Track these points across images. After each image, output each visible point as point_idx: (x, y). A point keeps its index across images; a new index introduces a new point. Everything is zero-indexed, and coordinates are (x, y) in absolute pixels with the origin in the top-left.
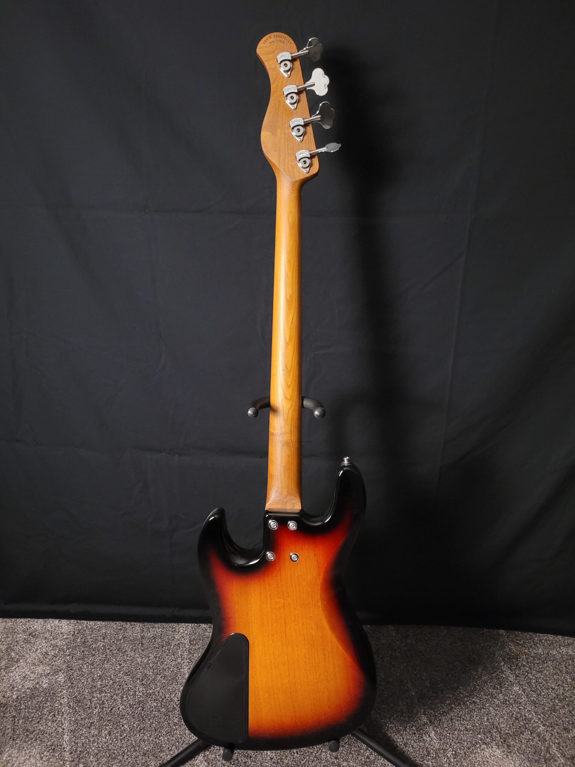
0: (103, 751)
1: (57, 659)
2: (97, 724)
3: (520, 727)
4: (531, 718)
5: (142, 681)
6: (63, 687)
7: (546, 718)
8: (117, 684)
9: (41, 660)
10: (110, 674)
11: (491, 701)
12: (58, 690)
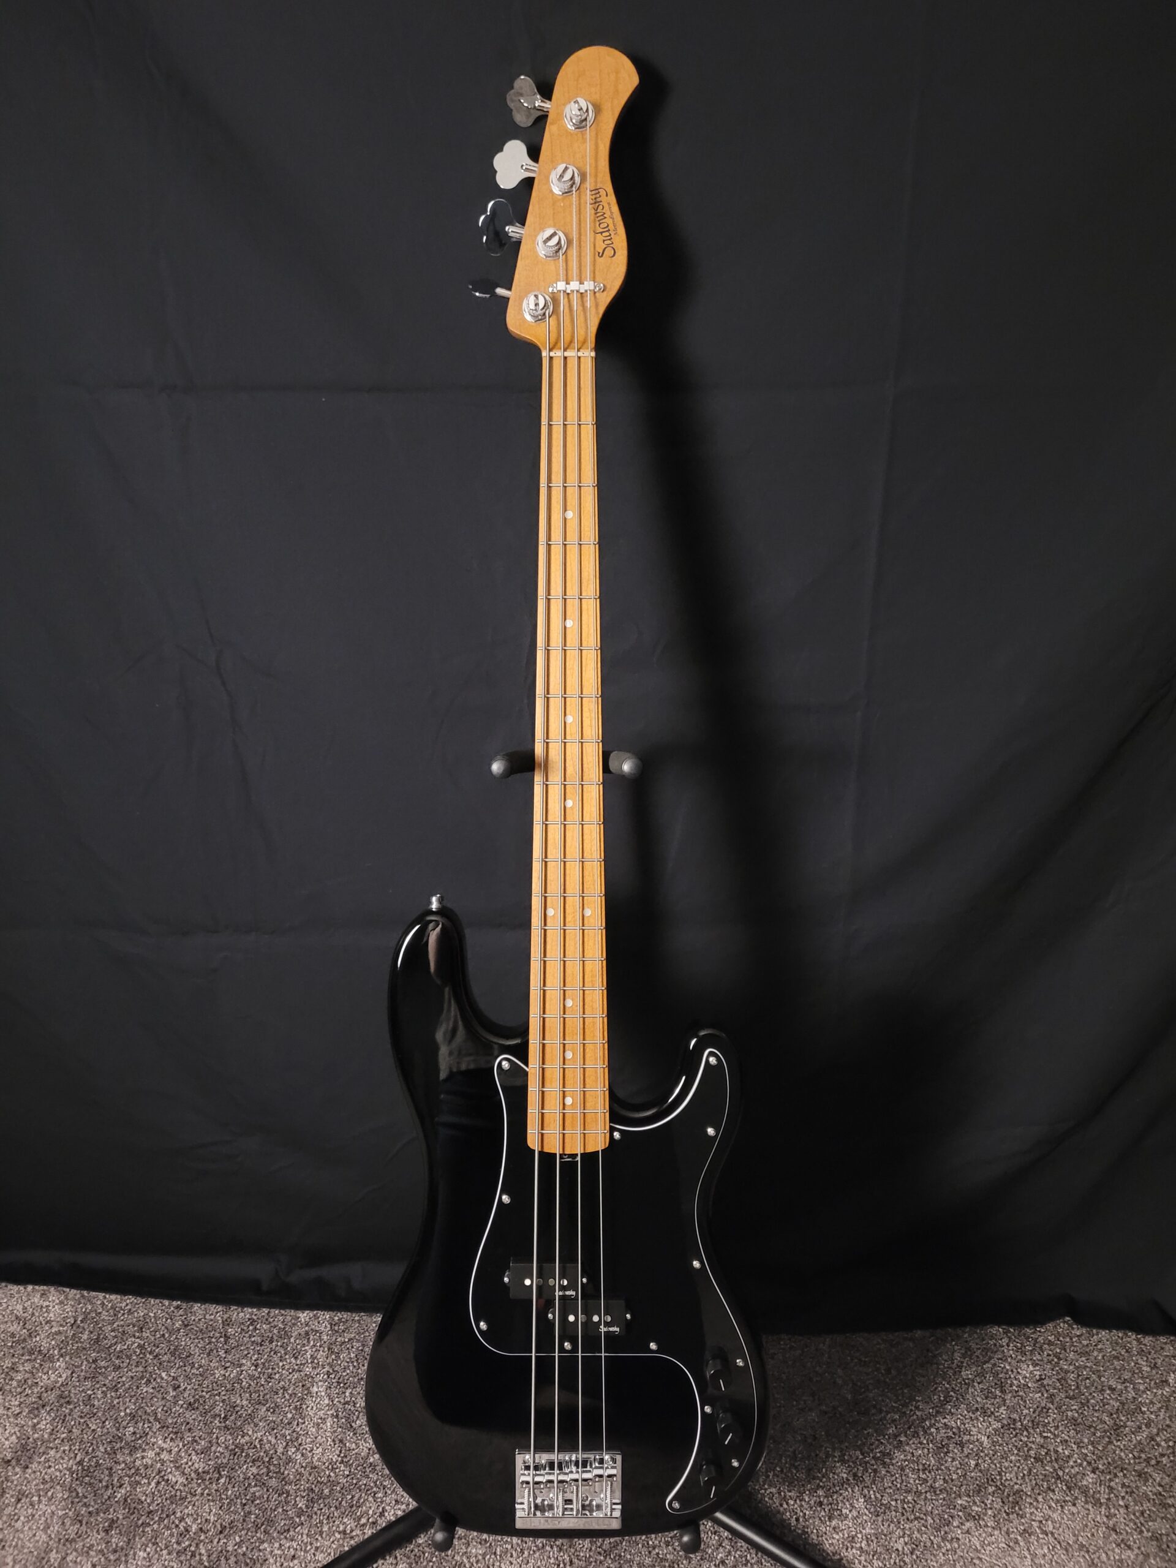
4: (1069, 1456)
5: (225, 1421)
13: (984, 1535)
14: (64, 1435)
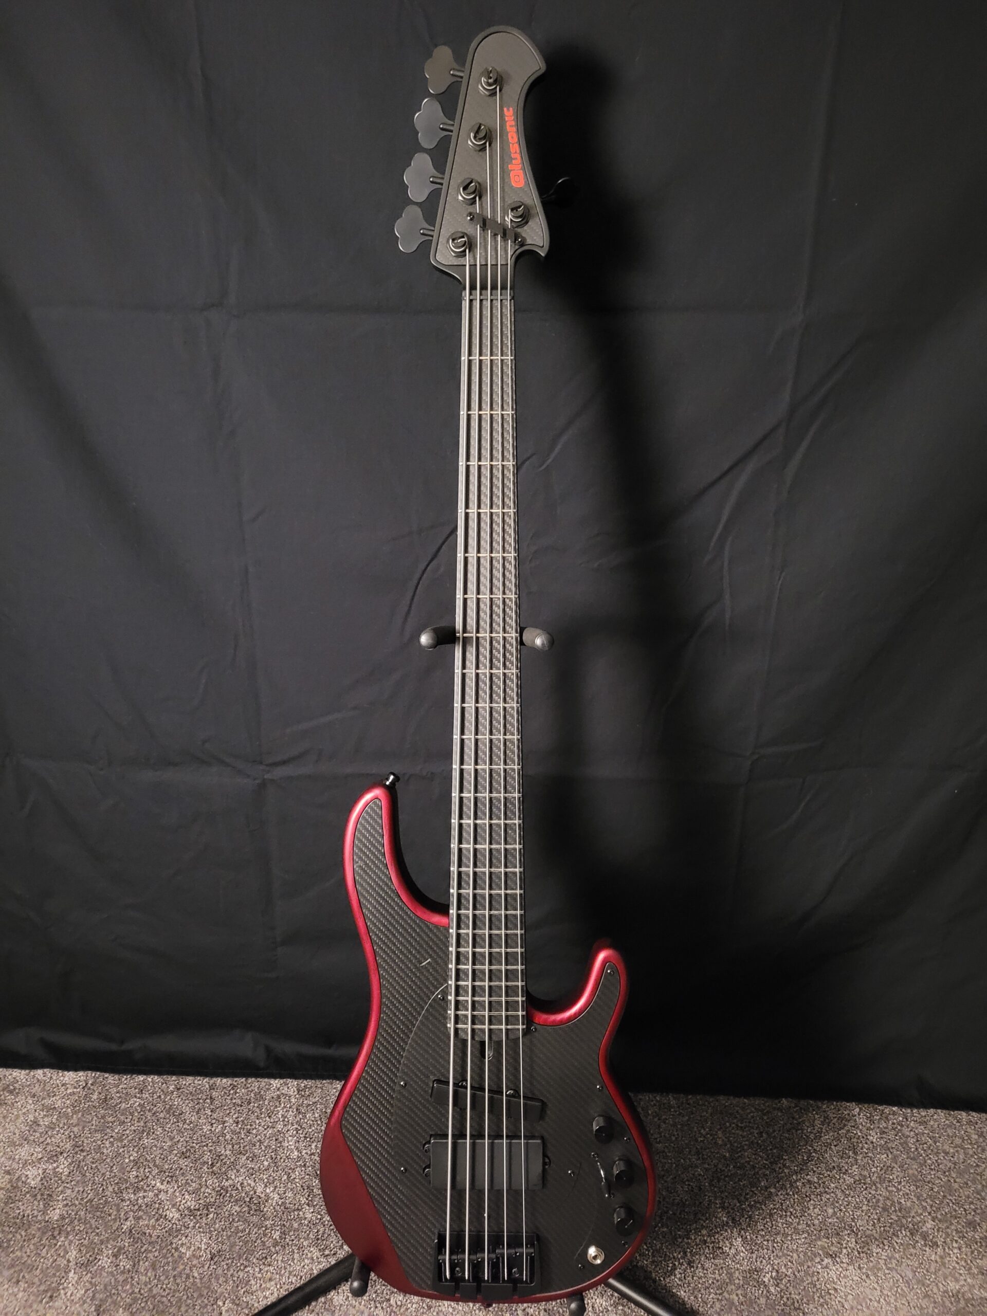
0: (142, 1299)
1: (55, 1132)
2: (130, 1250)
3: (891, 1223)
4: (910, 1207)
5: (212, 1168)
6: (65, 1185)
7: (936, 1205)
8: (167, 1174)
9: (26, 1136)
10: (152, 1156)
11: (839, 1179)
12: (57, 1190)
13: (841, 1269)
14: (79, 1178)
